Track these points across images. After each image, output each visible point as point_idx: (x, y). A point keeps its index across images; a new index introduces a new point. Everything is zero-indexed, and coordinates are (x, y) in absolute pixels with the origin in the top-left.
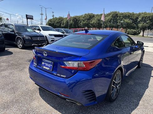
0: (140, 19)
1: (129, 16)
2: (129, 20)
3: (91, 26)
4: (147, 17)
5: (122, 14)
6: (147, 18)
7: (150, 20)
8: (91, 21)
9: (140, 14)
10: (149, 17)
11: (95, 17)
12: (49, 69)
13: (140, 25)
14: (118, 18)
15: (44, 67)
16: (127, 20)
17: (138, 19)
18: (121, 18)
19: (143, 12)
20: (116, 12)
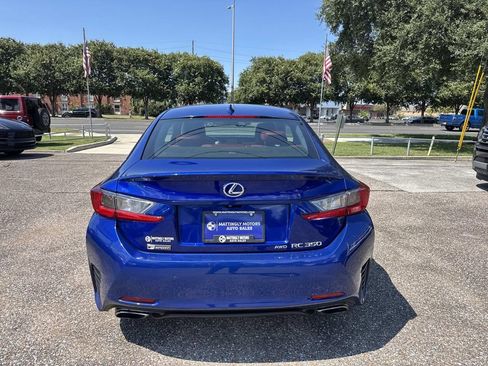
0: (176, 71)
1: (146, 60)
2: (148, 73)
3: (15, 84)
4: (193, 67)
5: (125, 52)
6: (193, 70)
7: (202, 75)
8: (15, 68)
9: (174, 58)
10: (198, 68)
11: (29, 52)
12: (247, 238)
13: (181, 88)
14: (115, 64)
15: (222, 239)
16: (143, 73)
17: (171, 70)
18: (124, 63)
19: (182, 53)
20: (103, 44)
